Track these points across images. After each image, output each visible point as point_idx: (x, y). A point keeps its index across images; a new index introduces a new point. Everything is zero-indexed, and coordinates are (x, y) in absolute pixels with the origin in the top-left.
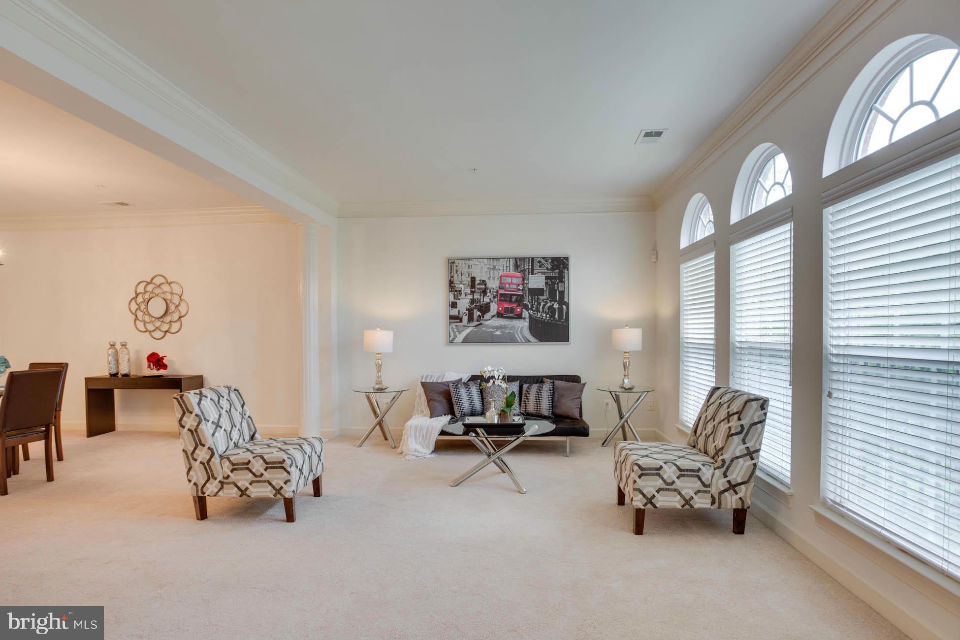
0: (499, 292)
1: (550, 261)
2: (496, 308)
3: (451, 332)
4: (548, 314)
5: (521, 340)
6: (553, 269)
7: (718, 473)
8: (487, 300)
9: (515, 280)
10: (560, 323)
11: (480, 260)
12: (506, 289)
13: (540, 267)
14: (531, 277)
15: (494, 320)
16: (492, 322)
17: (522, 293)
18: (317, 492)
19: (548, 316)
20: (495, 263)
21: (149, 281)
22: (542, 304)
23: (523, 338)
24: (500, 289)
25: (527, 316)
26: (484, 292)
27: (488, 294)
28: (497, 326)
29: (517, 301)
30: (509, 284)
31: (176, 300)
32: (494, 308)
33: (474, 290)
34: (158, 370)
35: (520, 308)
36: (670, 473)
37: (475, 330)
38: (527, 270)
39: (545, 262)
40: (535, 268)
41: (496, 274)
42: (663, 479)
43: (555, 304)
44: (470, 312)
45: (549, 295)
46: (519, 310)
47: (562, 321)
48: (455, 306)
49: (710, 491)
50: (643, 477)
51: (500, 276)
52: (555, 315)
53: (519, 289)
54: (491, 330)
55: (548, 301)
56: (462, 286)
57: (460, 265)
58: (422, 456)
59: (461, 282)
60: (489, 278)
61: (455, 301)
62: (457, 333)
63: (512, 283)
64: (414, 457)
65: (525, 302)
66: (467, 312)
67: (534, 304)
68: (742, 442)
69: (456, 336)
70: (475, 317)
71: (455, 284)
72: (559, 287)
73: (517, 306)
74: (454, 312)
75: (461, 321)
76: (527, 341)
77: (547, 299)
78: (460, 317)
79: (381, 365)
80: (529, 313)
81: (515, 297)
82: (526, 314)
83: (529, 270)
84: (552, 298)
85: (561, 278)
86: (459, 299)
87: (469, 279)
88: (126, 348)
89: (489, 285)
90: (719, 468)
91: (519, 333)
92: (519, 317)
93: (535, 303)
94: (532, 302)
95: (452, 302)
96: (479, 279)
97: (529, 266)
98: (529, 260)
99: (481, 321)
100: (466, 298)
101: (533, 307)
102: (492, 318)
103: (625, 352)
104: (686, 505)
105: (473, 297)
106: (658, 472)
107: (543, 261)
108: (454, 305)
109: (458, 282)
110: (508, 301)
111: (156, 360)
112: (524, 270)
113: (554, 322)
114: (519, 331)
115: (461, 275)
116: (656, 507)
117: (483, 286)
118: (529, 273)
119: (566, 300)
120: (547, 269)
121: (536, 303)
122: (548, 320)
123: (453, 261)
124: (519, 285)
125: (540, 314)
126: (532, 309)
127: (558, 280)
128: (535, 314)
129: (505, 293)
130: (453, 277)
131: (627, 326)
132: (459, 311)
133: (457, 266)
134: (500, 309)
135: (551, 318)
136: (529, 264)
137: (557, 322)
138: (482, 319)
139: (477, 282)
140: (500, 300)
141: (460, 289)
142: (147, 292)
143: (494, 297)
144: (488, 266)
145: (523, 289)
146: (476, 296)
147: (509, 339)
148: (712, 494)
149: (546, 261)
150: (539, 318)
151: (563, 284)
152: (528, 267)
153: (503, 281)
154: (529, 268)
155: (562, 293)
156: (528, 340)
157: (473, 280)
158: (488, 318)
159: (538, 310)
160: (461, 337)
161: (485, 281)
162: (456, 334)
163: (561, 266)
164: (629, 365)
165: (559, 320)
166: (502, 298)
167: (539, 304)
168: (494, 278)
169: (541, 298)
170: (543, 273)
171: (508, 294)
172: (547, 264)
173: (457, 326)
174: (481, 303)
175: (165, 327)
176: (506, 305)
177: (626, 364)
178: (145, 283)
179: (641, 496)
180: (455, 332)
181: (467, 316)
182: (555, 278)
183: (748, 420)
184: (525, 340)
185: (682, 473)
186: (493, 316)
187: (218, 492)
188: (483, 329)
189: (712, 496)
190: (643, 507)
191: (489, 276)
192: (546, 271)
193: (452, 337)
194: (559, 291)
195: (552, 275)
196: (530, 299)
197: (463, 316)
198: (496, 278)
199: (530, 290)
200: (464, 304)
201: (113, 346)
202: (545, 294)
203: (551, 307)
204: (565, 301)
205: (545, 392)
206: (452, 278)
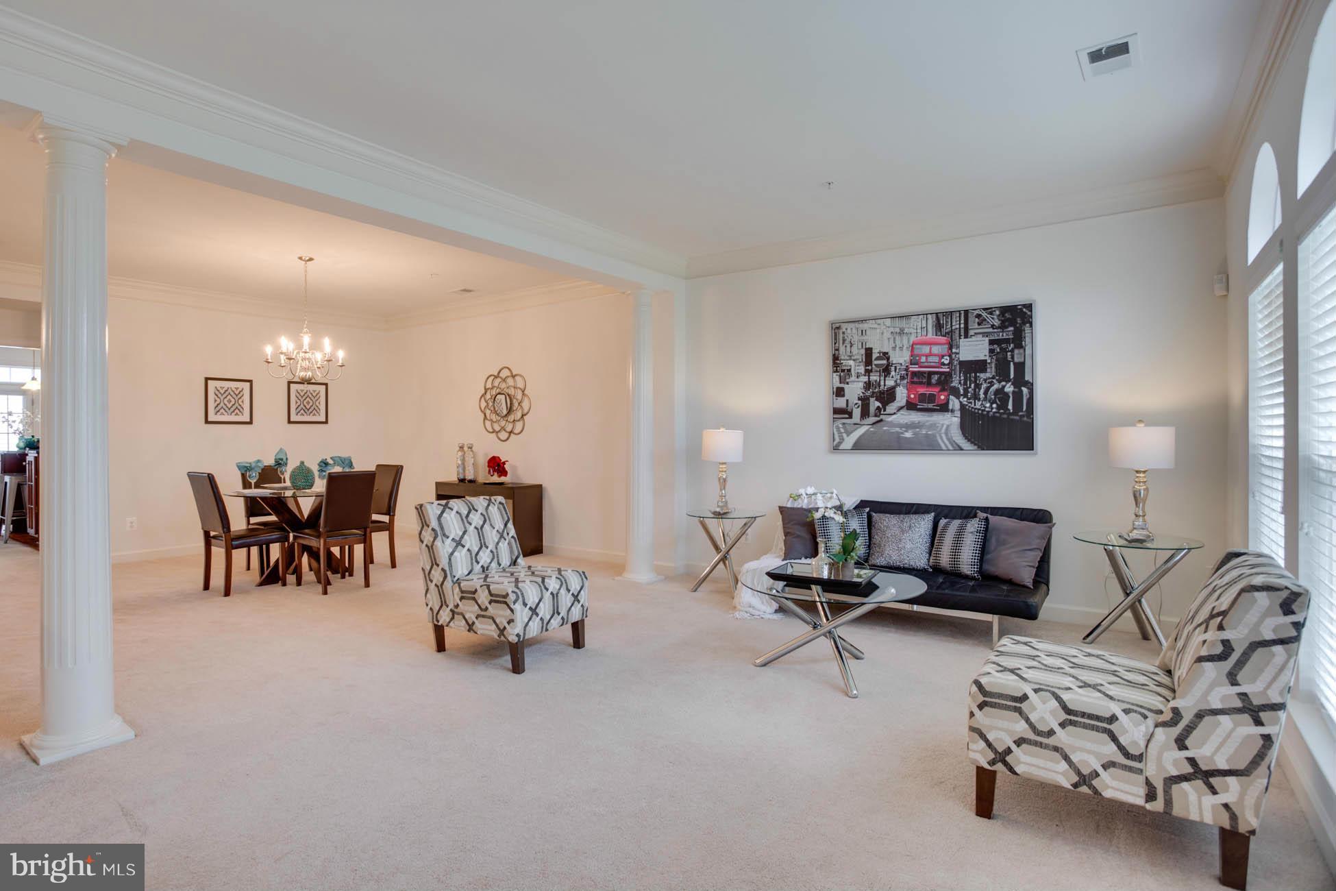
0: (911, 369)
1: (998, 313)
2: (905, 395)
3: (836, 433)
4: (994, 402)
5: (947, 446)
6: (1003, 327)
7: (1161, 735)
8: (890, 383)
9: (936, 350)
10: (1017, 418)
11: (879, 321)
12: (922, 364)
13: (979, 324)
14: (963, 342)
15: (902, 414)
16: (899, 418)
17: (948, 370)
18: (578, 642)
19: (994, 406)
20: (903, 323)
21: (496, 374)
22: (984, 386)
23: (950, 443)
24: (911, 364)
25: (957, 406)
26: (886, 371)
27: (893, 373)
28: (906, 424)
29: (939, 382)
30: (927, 356)
31: (519, 396)
32: (902, 394)
33: (870, 368)
34: (500, 476)
35: (946, 393)
36: (1044, 711)
37: (872, 429)
38: (957, 332)
39: (988, 316)
40: (970, 328)
41: (906, 342)
42: (1027, 720)
43: (1008, 385)
44: (865, 401)
45: (996, 372)
46: (942, 397)
47: (1020, 414)
48: (842, 393)
49: (1141, 771)
50: (986, 709)
51: (911, 343)
52: (1008, 405)
53: (944, 364)
54: (898, 429)
55: (995, 381)
56: (851, 363)
57: (849, 331)
58: (759, 615)
59: (850, 357)
60: (894, 348)
61: (842, 385)
62: (844, 435)
63: (930, 354)
64: (747, 615)
65: (953, 385)
66: (860, 402)
67: (970, 387)
68: (1227, 681)
69: (843, 440)
70: (872, 409)
71: (841, 359)
72: (1015, 356)
73: (939, 392)
74: (841, 403)
75: (851, 417)
76: (957, 448)
77: (993, 378)
78: (849, 410)
79: (725, 480)
80: (961, 402)
81: (936, 377)
82: (954, 403)
83: (960, 331)
84: (1002, 374)
85: (1018, 341)
86: (848, 383)
87: (863, 352)
88: (472, 451)
89: (894, 359)
90: (1164, 724)
91: (944, 436)
92: (944, 408)
93: (970, 385)
94: (965, 383)
95: (838, 388)
96: (878, 351)
97: (960, 324)
98: (960, 314)
99: (882, 417)
100: (859, 382)
101: (968, 392)
102: (898, 411)
103: (1138, 472)
104: (1081, 786)
105: (869, 379)
106: (1018, 705)
107: (984, 314)
108: (839, 392)
109: (846, 358)
110: (924, 384)
111: (496, 465)
112: (952, 331)
113: (1005, 416)
114: (943, 431)
115: (851, 346)
116: (1015, 773)
117: (885, 362)
118: (960, 336)
119: (1028, 377)
120: (993, 326)
121: (973, 385)
122: (995, 413)
123: (837, 325)
124: (943, 356)
125: (981, 402)
126: (965, 395)
127: (1012, 345)
128: (971, 403)
129: (919, 372)
130: (837, 350)
131: (1140, 421)
132: (847, 401)
133: (844, 333)
134: (912, 396)
135: (999, 410)
136: (960, 321)
137: (1012, 417)
138: (882, 413)
139: (875, 356)
140: (912, 383)
141: (849, 368)
142: (495, 387)
143: (902, 378)
144: (892, 329)
145: (951, 363)
146: (874, 377)
147: (928, 445)
148: (1147, 778)
149: (991, 313)
150: (979, 409)
151: (1022, 351)
152: (958, 326)
153: (916, 352)
154: (960, 328)
155: (1020, 367)
156: (959, 446)
157: (869, 352)
158: (892, 412)
159: (976, 397)
160: (849, 441)
161: (887, 353)
162: (842, 436)
163: (1019, 321)
164: (1146, 496)
165: (1013, 414)
166: (915, 379)
167: (978, 386)
168: (901, 348)
169: (982, 376)
170: (985, 334)
171: (925, 372)
172: (993, 318)
173: (844, 424)
174: (882, 387)
175: (509, 428)
176: (922, 390)
177: (1140, 494)
178: (493, 377)
179: (982, 744)
180: (841, 433)
181: (859, 409)
182: (1007, 341)
183: (1246, 631)
184: (953, 447)
185: (1072, 718)
186: (901, 408)
187: (449, 622)
188: (885, 428)
189: (1148, 782)
190: (987, 766)
191: (894, 346)
192: (991, 330)
193: (837, 440)
194: (1015, 364)
195: (1001, 337)
196: (962, 378)
197: (854, 408)
198: (905, 348)
199: (962, 363)
200: (855, 389)
201: (462, 448)
202: (988, 370)
203: (1000, 392)
204: (1026, 379)
205: (970, 535)
206: (837, 352)
